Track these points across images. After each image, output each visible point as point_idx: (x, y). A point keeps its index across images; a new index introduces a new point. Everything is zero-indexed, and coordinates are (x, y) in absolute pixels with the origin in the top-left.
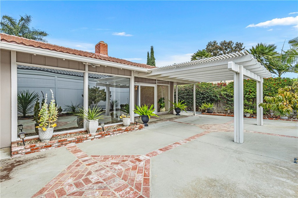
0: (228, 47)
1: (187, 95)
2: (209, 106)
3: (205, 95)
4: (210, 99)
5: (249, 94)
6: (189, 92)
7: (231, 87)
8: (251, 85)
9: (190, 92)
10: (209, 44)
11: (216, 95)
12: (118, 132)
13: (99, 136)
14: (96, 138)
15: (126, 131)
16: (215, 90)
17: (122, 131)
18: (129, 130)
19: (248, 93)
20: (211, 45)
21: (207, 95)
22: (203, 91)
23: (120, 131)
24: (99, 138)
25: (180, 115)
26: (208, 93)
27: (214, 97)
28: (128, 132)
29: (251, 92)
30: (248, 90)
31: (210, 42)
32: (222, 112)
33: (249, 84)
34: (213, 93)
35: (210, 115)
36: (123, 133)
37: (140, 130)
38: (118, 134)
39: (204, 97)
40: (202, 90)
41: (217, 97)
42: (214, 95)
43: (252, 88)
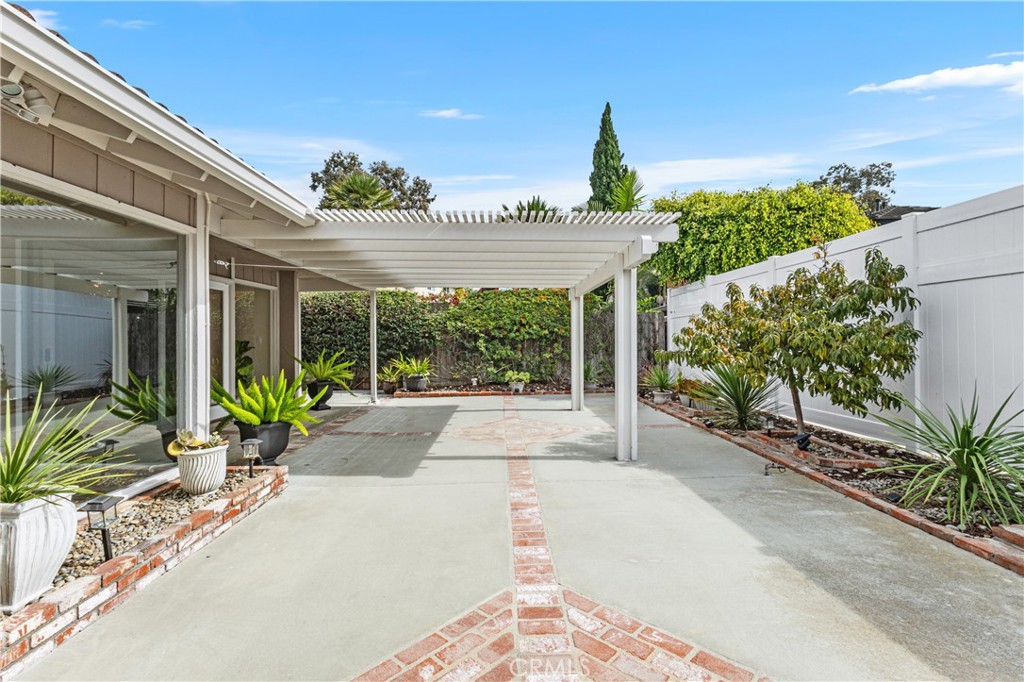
0: (395, 186)
1: (325, 332)
2: (413, 367)
3: (397, 331)
4: (410, 345)
5: (518, 331)
6: (334, 319)
7: (475, 310)
8: (525, 305)
9: (340, 321)
10: (335, 161)
11: (430, 333)
12: (195, 535)
13: (106, 594)
14: (88, 616)
15: (228, 516)
16: (428, 316)
17: (214, 524)
18: (238, 507)
19: (515, 328)
20: (341, 163)
21: (403, 330)
22: (389, 317)
23: (207, 527)
24: (107, 605)
25: (329, 408)
26: (407, 324)
27: (423, 337)
28: (235, 519)
29: (523, 325)
30: (517, 319)
31: (337, 152)
32: (442, 384)
33: (519, 303)
34: (422, 325)
35: (422, 396)
36: (217, 533)
37: (277, 494)
38: (197, 546)
39: (393, 340)
40: (385, 313)
41: (434, 338)
42: (424, 333)
43: (527, 314)
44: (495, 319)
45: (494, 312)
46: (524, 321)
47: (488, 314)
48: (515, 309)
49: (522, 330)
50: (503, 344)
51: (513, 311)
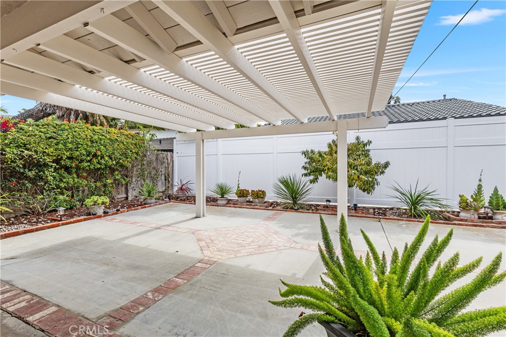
5: (90, 161)
8: (101, 140)
19: (88, 158)
30: (92, 151)
43: (102, 147)
44: (71, 149)
45: (72, 142)
46: (99, 153)
47: (65, 144)
48: (92, 142)
49: (95, 161)
50: (70, 173)
51: (89, 143)
